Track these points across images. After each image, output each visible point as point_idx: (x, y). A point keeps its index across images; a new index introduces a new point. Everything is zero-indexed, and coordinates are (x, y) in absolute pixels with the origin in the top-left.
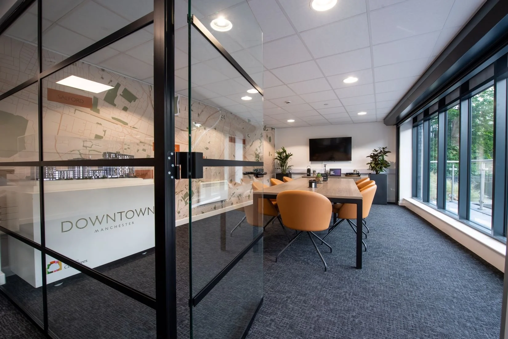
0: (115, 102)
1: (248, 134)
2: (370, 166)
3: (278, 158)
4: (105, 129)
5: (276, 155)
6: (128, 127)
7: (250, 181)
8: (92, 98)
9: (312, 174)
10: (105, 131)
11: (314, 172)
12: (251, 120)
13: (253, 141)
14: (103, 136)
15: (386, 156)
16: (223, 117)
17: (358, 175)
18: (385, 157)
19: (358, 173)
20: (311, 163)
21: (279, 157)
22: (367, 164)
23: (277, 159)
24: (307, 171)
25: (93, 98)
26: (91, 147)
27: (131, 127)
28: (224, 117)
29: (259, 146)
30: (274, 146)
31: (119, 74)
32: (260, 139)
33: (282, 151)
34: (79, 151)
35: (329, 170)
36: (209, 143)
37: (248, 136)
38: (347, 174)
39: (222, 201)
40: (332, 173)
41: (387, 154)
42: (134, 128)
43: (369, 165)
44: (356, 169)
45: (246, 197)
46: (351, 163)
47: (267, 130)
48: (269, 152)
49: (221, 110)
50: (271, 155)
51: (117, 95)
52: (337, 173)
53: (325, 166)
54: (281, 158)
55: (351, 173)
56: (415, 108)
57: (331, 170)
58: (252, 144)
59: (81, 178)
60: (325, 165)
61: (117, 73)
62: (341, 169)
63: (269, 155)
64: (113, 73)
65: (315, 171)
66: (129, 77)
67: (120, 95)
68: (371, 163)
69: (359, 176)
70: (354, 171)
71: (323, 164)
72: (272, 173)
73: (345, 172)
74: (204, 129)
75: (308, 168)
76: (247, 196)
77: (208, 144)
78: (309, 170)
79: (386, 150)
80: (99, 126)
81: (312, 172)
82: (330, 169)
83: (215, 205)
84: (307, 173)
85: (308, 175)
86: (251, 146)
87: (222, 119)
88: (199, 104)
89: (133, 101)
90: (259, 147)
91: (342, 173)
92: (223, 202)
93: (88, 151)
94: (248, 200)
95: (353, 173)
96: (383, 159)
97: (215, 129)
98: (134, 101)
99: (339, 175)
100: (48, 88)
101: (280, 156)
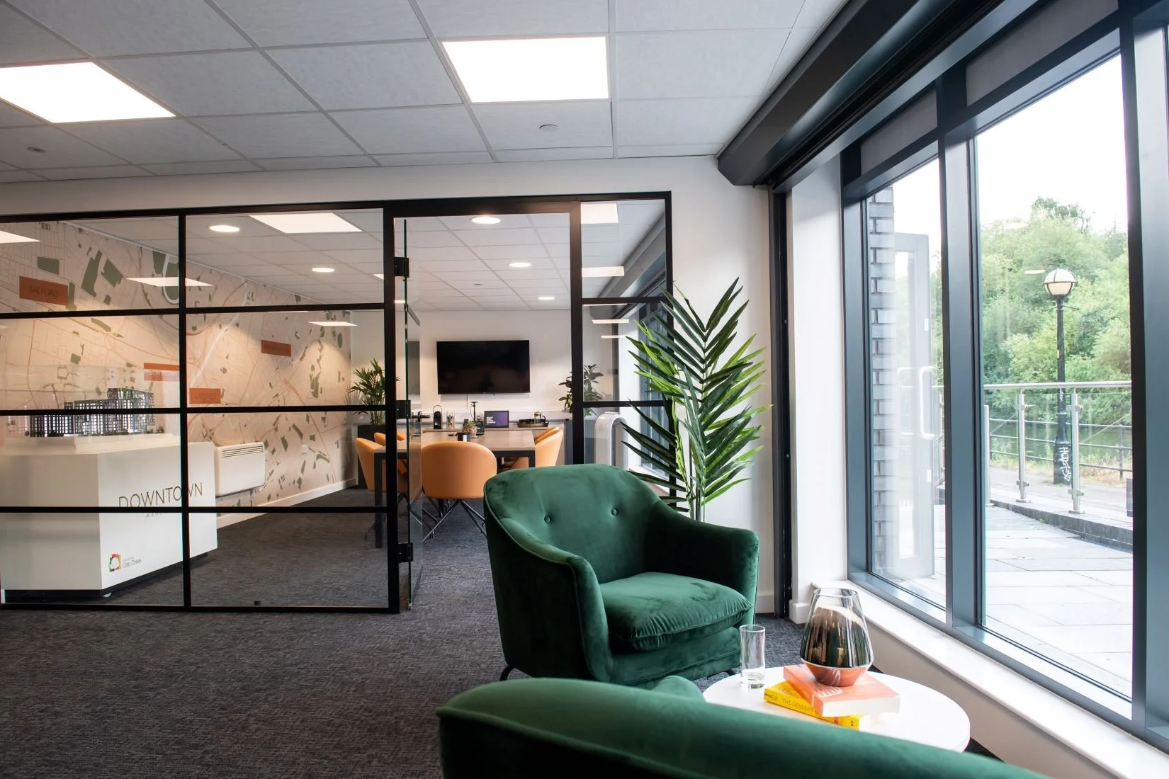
0: (96, 290)
1: (296, 332)
2: (567, 405)
3: (362, 387)
4: (83, 342)
5: (357, 380)
6: (111, 335)
7: (302, 443)
8: (66, 286)
9: (445, 423)
10: (83, 346)
11: (449, 418)
12: (301, 296)
13: (306, 347)
14: (80, 355)
15: (596, 382)
16: (250, 296)
17: (544, 422)
18: (593, 384)
19: (543, 418)
20: (442, 399)
21: (364, 384)
22: (560, 400)
23: (360, 389)
24: (434, 418)
25: (68, 284)
26: (66, 378)
27: (115, 334)
28: (252, 296)
29: (318, 358)
30: (348, 357)
31: (101, 233)
32: (319, 342)
33: (372, 369)
34: (52, 386)
35: (483, 413)
36: (227, 357)
37: (297, 336)
38: (521, 421)
39: (251, 490)
40: (490, 420)
41: (598, 379)
42: (119, 336)
43: (565, 401)
44: (540, 411)
45: (294, 482)
46: (528, 397)
47: (333, 317)
48: (339, 373)
49: (247, 281)
50: (343, 379)
51: (97, 275)
52: (499, 421)
53: (474, 406)
54: (368, 386)
55: (530, 420)
56: (644, 288)
57: (487, 414)
58: (304, 355)
59: (102, 433)
60: (474, 403)
61: (97, 232)
62: (508, 412)
63: (339, 381)
64: (93, 233)
65: (452, 417)
66: (113, 237)
67: (102, 273)
68: (567, 398)
69: (546, 425)
70: (536, 415)
71: (469, 401)
72: (345, 425)
73: (518, 419)
74: (218, 327)
75: (436, 410)
76: (296, 481)
77: (225, 359)
78: (438, 416)
79: (595, 371)
80: (76, 336)
81: (444, 419)
82: (486, 412)
83: (239, 498)
84: (434, 422)
85: (436, 427)
86: (301, 359)
87: (248, 301)
88: (211, 273)
89: (117, 283)
90: (318, 361)
91: (510, 419)
92: (254, 493)
93: (62, 385)
94: (299, 490)
95: (533, 420)
96: (590, 389)
97: (237, 325)
98: (119, 283)
99: (506, 424)
100: (20, 277)
101: (368, 382)
